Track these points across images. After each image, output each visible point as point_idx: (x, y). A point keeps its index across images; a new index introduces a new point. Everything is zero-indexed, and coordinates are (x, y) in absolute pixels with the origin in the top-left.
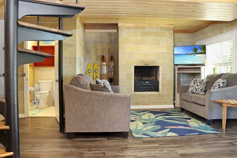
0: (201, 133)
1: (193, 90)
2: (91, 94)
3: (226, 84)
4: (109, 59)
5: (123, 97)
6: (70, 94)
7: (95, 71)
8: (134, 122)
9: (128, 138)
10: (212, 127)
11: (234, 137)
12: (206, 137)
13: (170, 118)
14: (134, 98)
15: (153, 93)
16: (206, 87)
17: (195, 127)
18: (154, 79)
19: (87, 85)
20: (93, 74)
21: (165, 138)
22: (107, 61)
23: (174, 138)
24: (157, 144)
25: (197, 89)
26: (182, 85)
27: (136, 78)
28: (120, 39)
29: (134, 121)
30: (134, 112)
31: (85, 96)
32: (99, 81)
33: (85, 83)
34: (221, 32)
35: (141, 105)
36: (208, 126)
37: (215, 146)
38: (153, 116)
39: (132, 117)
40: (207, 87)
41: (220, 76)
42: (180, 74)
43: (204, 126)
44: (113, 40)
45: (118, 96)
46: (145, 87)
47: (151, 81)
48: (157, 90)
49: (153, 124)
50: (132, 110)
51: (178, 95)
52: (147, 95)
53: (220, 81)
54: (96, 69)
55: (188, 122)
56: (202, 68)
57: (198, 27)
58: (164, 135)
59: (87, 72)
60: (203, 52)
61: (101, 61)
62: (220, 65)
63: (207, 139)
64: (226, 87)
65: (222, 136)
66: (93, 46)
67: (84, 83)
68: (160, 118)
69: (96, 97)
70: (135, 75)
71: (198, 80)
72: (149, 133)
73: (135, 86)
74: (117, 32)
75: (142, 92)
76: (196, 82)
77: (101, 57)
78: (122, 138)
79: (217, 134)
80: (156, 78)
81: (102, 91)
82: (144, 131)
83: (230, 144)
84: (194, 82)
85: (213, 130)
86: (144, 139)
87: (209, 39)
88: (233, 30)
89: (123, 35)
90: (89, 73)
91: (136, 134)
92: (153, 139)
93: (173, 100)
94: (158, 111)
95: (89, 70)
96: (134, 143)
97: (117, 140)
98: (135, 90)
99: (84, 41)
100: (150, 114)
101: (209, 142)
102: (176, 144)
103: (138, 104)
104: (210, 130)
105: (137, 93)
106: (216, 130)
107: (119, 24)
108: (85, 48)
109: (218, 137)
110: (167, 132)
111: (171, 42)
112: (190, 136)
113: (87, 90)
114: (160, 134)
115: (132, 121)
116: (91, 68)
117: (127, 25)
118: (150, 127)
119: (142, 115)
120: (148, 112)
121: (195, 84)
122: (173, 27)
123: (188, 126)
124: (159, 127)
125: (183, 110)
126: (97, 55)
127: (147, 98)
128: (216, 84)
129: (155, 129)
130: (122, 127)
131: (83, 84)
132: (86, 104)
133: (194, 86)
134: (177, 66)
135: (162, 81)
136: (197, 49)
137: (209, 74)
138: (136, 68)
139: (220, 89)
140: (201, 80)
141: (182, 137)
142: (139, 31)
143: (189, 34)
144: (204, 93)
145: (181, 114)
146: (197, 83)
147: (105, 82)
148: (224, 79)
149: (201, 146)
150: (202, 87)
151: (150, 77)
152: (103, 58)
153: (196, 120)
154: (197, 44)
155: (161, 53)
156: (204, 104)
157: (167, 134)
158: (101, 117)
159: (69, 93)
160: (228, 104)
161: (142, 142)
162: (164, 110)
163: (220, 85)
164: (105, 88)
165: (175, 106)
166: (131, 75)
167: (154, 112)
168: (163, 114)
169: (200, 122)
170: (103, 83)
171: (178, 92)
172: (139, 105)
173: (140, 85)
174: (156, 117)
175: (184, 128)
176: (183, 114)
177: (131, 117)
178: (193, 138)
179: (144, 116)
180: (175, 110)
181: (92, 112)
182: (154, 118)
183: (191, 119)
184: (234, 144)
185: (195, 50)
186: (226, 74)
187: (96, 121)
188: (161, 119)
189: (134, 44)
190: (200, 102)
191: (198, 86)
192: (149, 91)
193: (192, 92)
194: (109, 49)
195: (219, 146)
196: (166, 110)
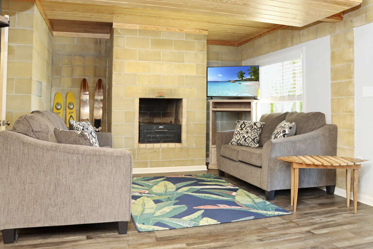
0: (258, 216)
1: (239, 139)
2: (55, 149)
3: (294, 131)
4: (95, 85)
5: (118, 154)
6: (10, 151)
7: (68, 107)
8: (138, 199)
9: (128, 232)
10: (274, 204)
11: (311, 221)
12: (267, 224)
13: (202, 189)
14: (137, 154)
15: (172, 145)
16: (260, 135)
17: (247, 206)
18: (173, 122)
19: (48, 131)
20: (65, 111)
21: (196, 228)
22: (91, 89)
23: (213, 228)
24: (182, 244)
25: (246, 139)
26: (219, 131)
27: (141, 119)
28: (116, 50)
29: (139, 197)
30: (138, 180)
31: (43, 153)
32: (75, 124)
33: (44, 127)
34: (284, 45)
35: (151, 167)
36: (268, 203)
37: (284, 241)
38: (171, 187)
39: (135, 190)
40: (263, 135)
41: (283, 117)
42: (217, 113)
43: (261, 203)
44: (103, 52)
45: (108, 153)
46: (158, 136)
47: (168, 124)
48: (179, 140)
49: (174, 201)
50: (134, 176)
51: (213, 149)
52: (161, 149)
53: (285, 125)
54: (70, 104)
55: (234, 196)
56: (253, 103)
57: (248, 35)
58: (194, 223)
59: (55, 109)
60: (253, 77)
61: (80, 89)
62: (282, 98)
63: (269, 228)
64: (295, 135)
65: (293, 221)
66: (66, 61)
67: (41, 128)
68: (184, 190)
69: (64, 155)
70: (140, 113)
71: (247, 122)
72: (166, 220)
73: (139, 133)
74: (111, 37)
75: (152, 144)
76: (245, 126)
77: (80, 82)
78: (116, 234)
79: (285, 217)
80: (177, 119)
81: (77, 144)
82: (157, 217)
83: (308, 234)
84: (241, 126)
85: (277, 210)
86: (159, 235)
87: (263, 56)
88: (302, 42)
89: (121, 45)
90: (58, 109)
91: (143, 224)
92: (174, 233)
93: (205, 157)
94: (179, 176)
95: (58, 104)
96: (139, 242)
97: (107, 239)
98: (139, 141)
99: (49, 51)
100: (167, 182)
101: (274, 233)
102: (217, 240)
103: (145, 165)
104: (272, 210)
105: (143, 146)
106: (281, 209)
107: (114, 24)
108: (52, 64)
109: (287, 223)
110: (198, 216)
111: (202, 58)
112: (240, 224)
113: (46, 142)
114: (186, 221)
115: (135, 198)
116: (62, 101)
117: (127, 26)
118: (167, 209)
119: (153, 186)
120: (164, 178)
121: (242, 129)
122: (207, 34)
123: (235, 204)
124: (184, 207)
125: (222, 174)
126: (74, 77)
127: (161, 154)
128: (278, 129)
129: (177, 213)
130: (116, 214)
131: (40, 130)
132: (44, 171)
133: (242, 133)
134: (212, 99)
135: (187, 124)
136: (244, 73)
137: (264, 114)
138: (142, 101)
139: (286, 139)
140: (253, 124)
141: (227, 225)
142: (150, 38)
143: (231, 47)
144: (258, 145)
145: (220, 182)
146: (246, 129)
147: (86, 126)
148: (291, 122)
149: (262, 242)
150: (254, 134)
151: (166, 118)
152: (84, 84)
153: (247, 193)
154: (244, 63)
155: (186, 76)
156: (259, 165)
157: (198, 222)
158: (74, 196)
159: (9, 147)
160: (301, 164)
161: (155, 240)
162: (191, 175)
163: (285, 131)
164: (83, 138)
165: (209, 168)
166: (134, 114)
167: (174, 179)
168: (189, 183)
169: (254, 195)
170: (82, 128)
171: (213, 144)
172: (147, 167)
173: (150, 131)
174: (178, 189)
175: (227, 207)
176: (224, 181)
177: (132, 190)
178: (246, 227)
179: (156, 186)
180: (209, 174)
181: (55, 186)
182: (174, 190)
183: (237, 189)
184: (313, 234)
185: (241, 75)
186: (292, 113)
187: (64, 204)
188: (186, 191)
189: (139, 60)
190: (254, 162)
191: (247, 132)
192: (165, 142)
193: (237, 143)
194: (95, 67)
195: (291, 240)
196: (195, 175)
